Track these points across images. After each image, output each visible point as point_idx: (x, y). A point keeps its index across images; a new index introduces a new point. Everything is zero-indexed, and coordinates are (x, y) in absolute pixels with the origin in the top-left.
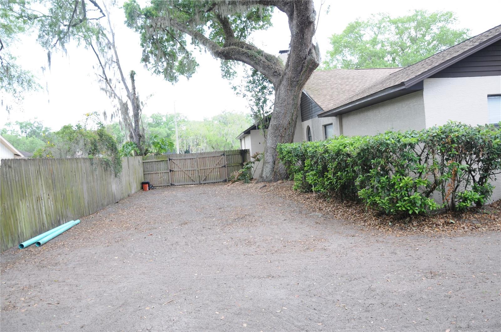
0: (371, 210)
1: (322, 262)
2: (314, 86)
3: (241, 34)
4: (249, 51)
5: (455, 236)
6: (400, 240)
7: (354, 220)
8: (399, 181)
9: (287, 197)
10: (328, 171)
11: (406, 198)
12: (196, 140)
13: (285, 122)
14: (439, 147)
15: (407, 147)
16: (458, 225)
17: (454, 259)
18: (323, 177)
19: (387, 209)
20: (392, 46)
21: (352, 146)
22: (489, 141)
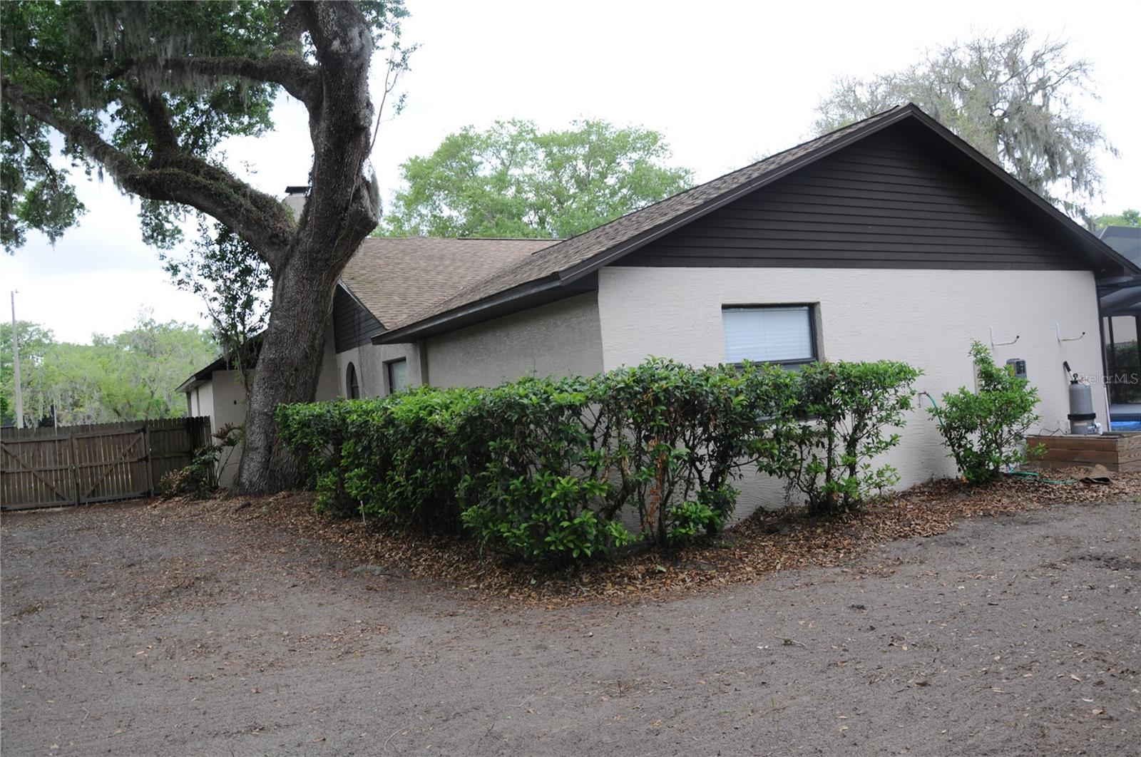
0: (493, 553)
1: (380, 681)
2: (365, 272)
3: (195, 142)
4: (212, 182)
5: (667, 600)
6: (555, 618)
7: (455, 579)
8: (549, 487)
9: (301, 531)
10: (394, 469)
11: (565, 524)
12: (70, 393)
13: (295, 353)
14: (629, 412)
15: (566, 412)
16: (673, 576)
17: (664, 650)
18: (384, 481)
19: (525, 549)
20: (538, 192)
21: (447, 410)
22: (726, 399)
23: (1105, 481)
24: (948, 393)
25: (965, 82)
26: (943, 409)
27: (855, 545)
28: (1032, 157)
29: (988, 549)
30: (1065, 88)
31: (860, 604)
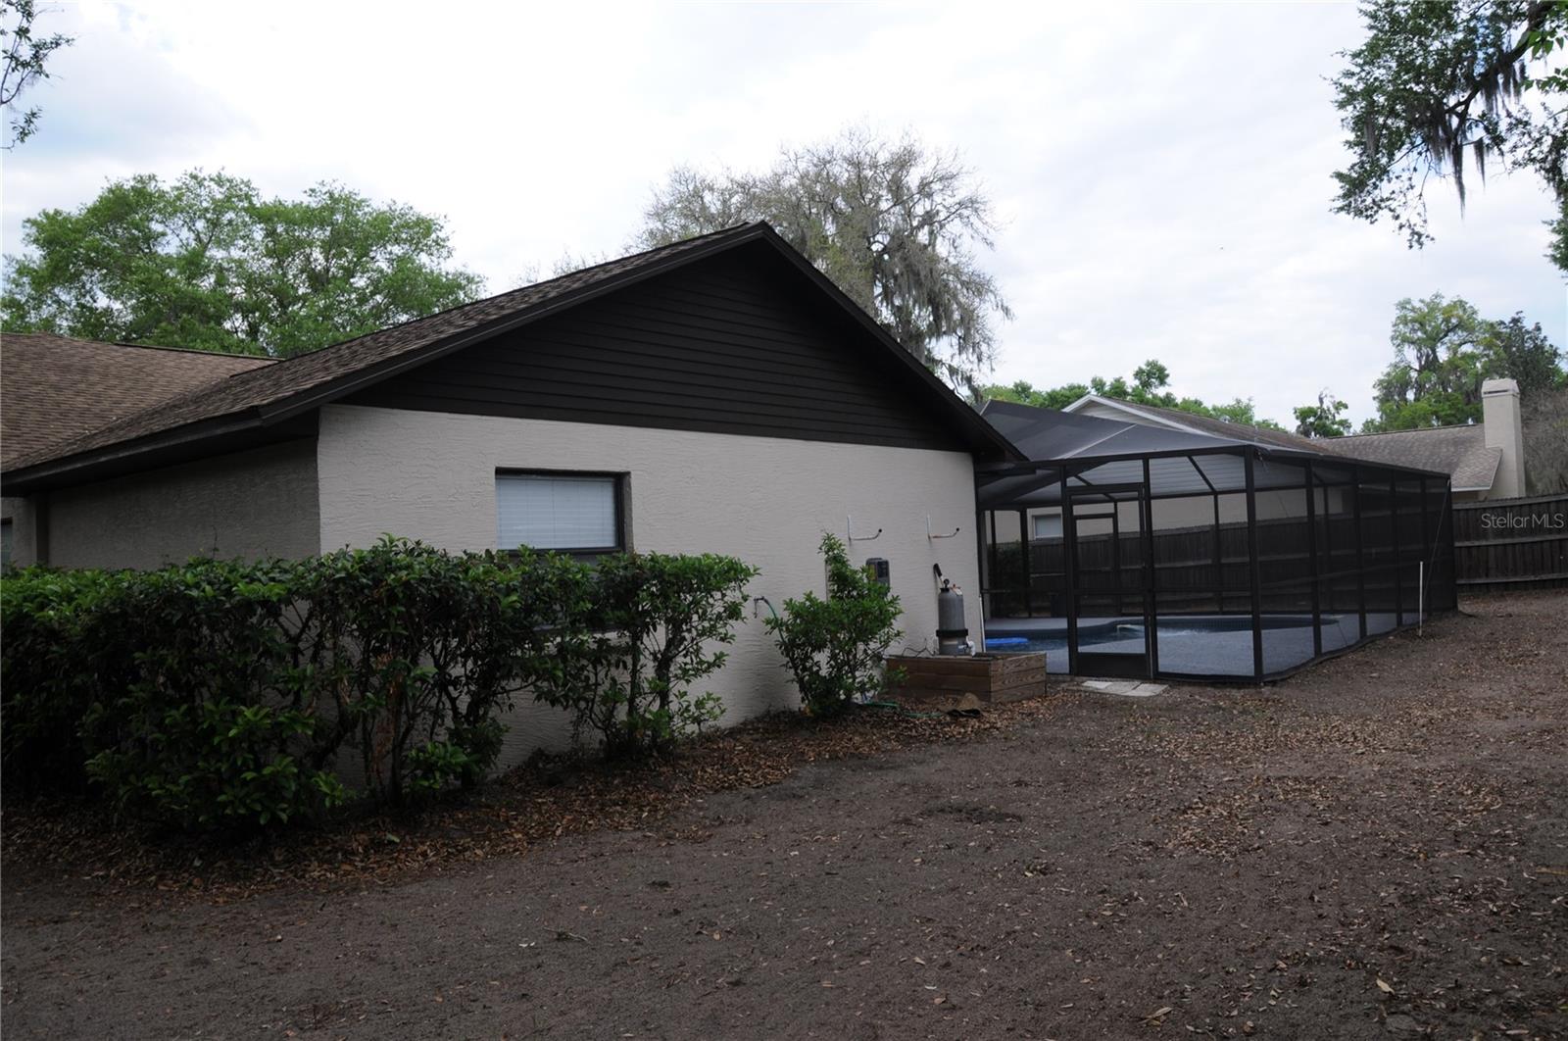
0: (135, 821)
5: (398, 883)
6: (228, 916)
7: (70, 864)
8: (226, 721)
11: (249, 775)
14: (352, 613)
15: (257, 611)
16: (410, 847)
17: (387, 956)
19: (186, 814)
20: (251, 287)
21: (69, 603)
22: (491, 600)
23: (975, 713)
24: (791, 600)
25: (840, 203)
26: (785, 619)
27: (666, 800)
28: (914, 306)
29: (832, 802)
30: (955, 227)
31: (663, 879)
